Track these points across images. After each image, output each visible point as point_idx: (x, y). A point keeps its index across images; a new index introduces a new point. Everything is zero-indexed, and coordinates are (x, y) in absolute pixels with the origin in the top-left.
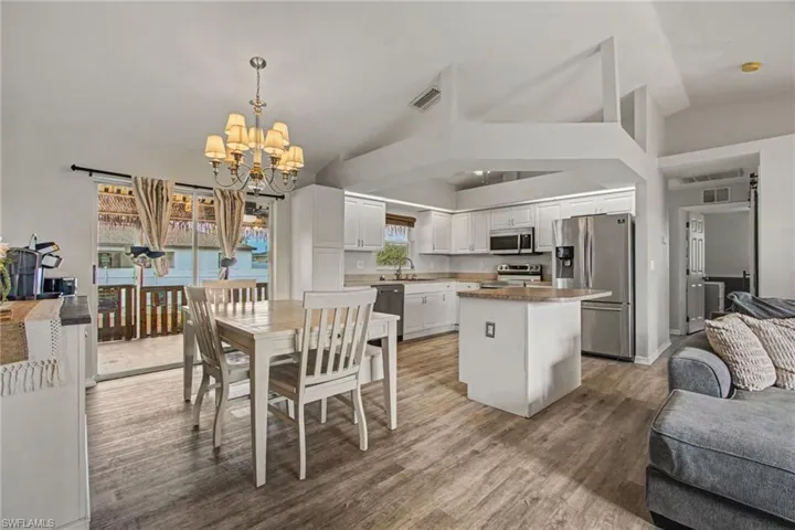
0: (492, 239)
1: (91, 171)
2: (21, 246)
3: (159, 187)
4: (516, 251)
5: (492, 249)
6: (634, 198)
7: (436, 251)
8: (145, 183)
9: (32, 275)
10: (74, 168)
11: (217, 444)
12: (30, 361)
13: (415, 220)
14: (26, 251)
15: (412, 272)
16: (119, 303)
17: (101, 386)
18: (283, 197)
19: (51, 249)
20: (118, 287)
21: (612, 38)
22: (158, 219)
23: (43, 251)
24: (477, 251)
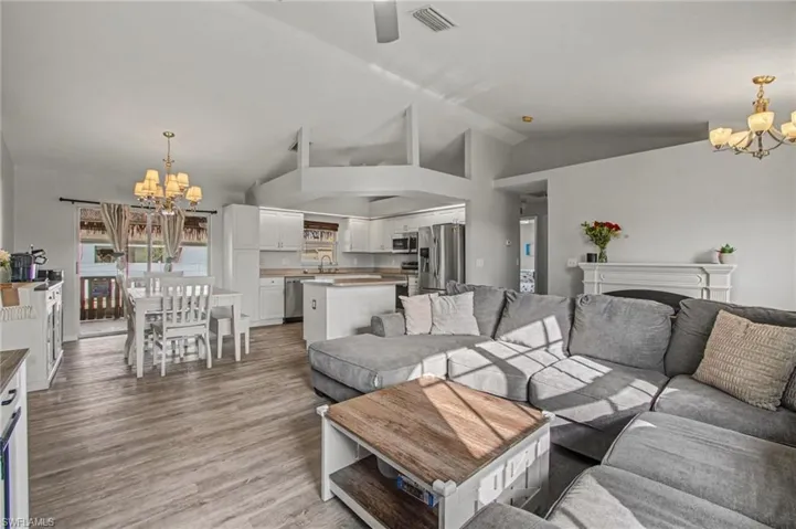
0: (394, 240)
1: (73, 201)
2: (24, 252)
3: (119, 209)
4: (407, 251)
5: (394, 248)
6: (464, 213)
7: (353, 250)
8: (109, 206)
9: (29, 269)
10: (61, 199)
11: (130, 363)
12: (21, 305)
13: (337, 225)
14: (27, 255)
16: (110, 290)
17: (82, 341)
18: (216, 212)
19: (41, 253)
20: (109, 278)
21: (410, 109)
22: (119, 231)
23: (36, 255)
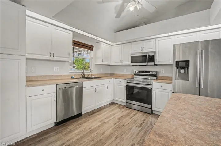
0: (132, 57)
4: (145, 64)
5: (132, 62)
7: (104, 63)
13: (93, 47)
15: (91, 73)
24: (124, 64)
